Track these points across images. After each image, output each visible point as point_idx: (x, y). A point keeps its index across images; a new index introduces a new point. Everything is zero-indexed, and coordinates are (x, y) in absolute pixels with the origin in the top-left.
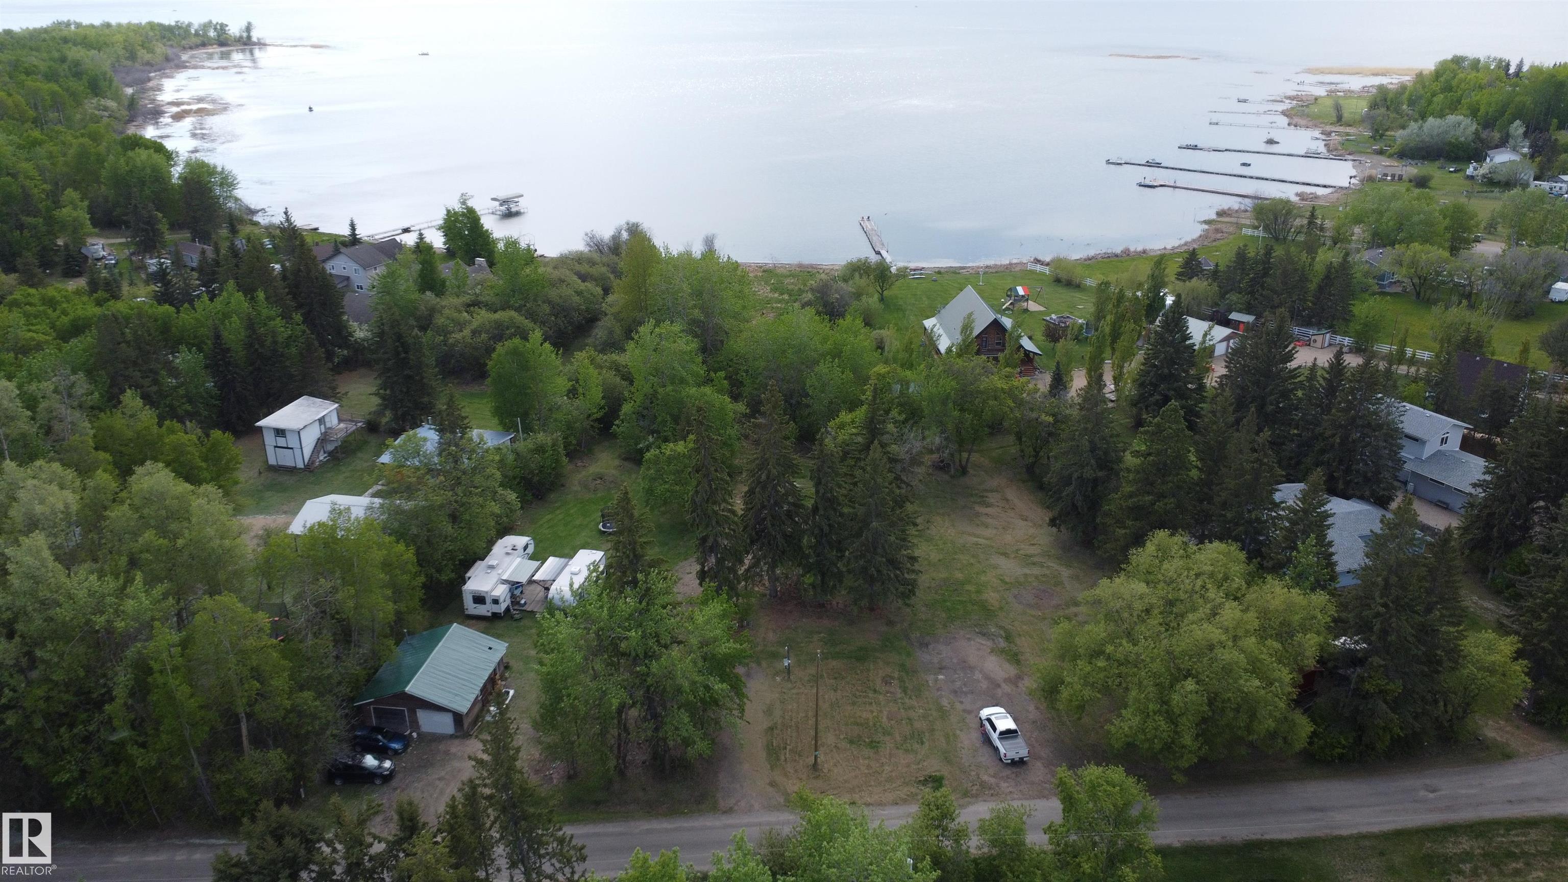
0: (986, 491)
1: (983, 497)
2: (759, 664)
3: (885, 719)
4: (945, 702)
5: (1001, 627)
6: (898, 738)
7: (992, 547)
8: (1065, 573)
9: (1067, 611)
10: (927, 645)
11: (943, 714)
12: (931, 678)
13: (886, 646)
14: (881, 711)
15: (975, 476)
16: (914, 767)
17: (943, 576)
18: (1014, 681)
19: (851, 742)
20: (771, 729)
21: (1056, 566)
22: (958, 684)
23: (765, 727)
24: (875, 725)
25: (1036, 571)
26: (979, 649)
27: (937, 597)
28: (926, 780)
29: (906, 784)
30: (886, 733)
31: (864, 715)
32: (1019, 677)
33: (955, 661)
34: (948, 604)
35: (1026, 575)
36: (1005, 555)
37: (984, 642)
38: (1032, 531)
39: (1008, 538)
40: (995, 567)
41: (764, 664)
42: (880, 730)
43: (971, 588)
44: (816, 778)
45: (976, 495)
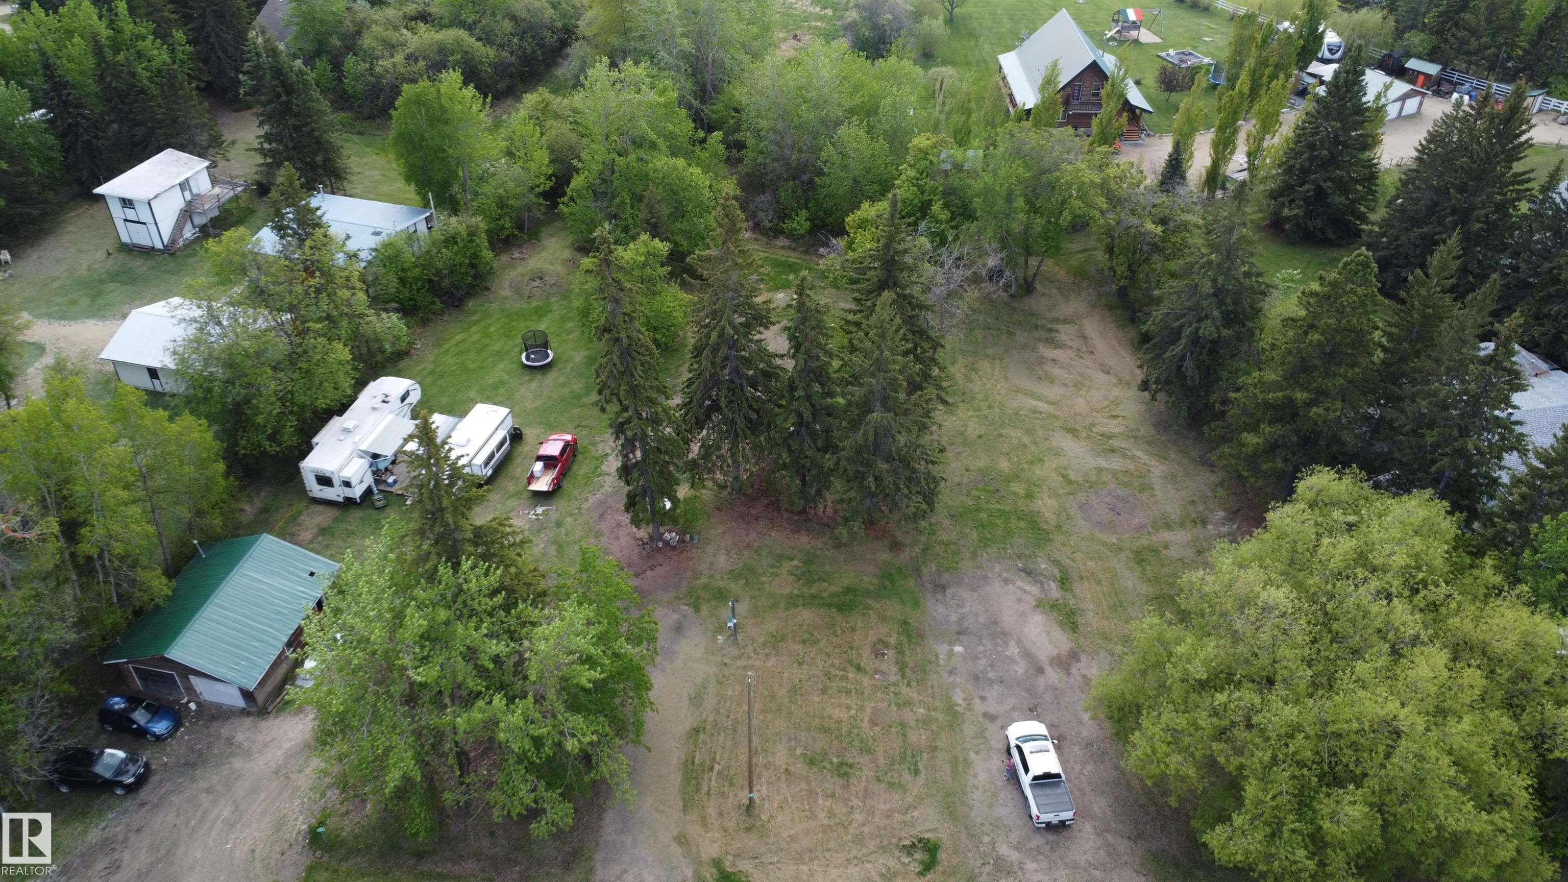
0: (1057, 320)
1: (1051, 330)
2: (697, 609)
3: (865, 724)
4: (958, 697)
5: (1056, 562)
6: (882, 762)
7: (1057, 418)
8: (1158, 469)
9: (1154, 538)
10: (944, 588)
11: (954, 718)
12: (942, 649)
13: (885, 587)
14: (862, 708)
15: (1043, 295)
16: (898, 817)
17: (981, 464)
18: (1065, 663)
19: (812, 762)
20: (696, 731)
21: (1145, 458)
22: (982, 663)
23: (688, 727)
24: (850, 733)
25: (1116, 463)
26: (1020, 600)
27: (970, 502)
28: (913, 845)
29: (884, 849)
30: (865, 750)
31: (838, 713)
32: (1074, 656)
33: (982, 619)
34: (984, 515)
35: (1100, 470)
36: (1073, 431)
37: (1027, 588)
38: (1116, 392)
39: (1080, 404)
40: (1058, 453)
41: (705, 608)
42: (856, 743)
43: (1019, 488)
44: (749, 830)
45: (1042, 327)
